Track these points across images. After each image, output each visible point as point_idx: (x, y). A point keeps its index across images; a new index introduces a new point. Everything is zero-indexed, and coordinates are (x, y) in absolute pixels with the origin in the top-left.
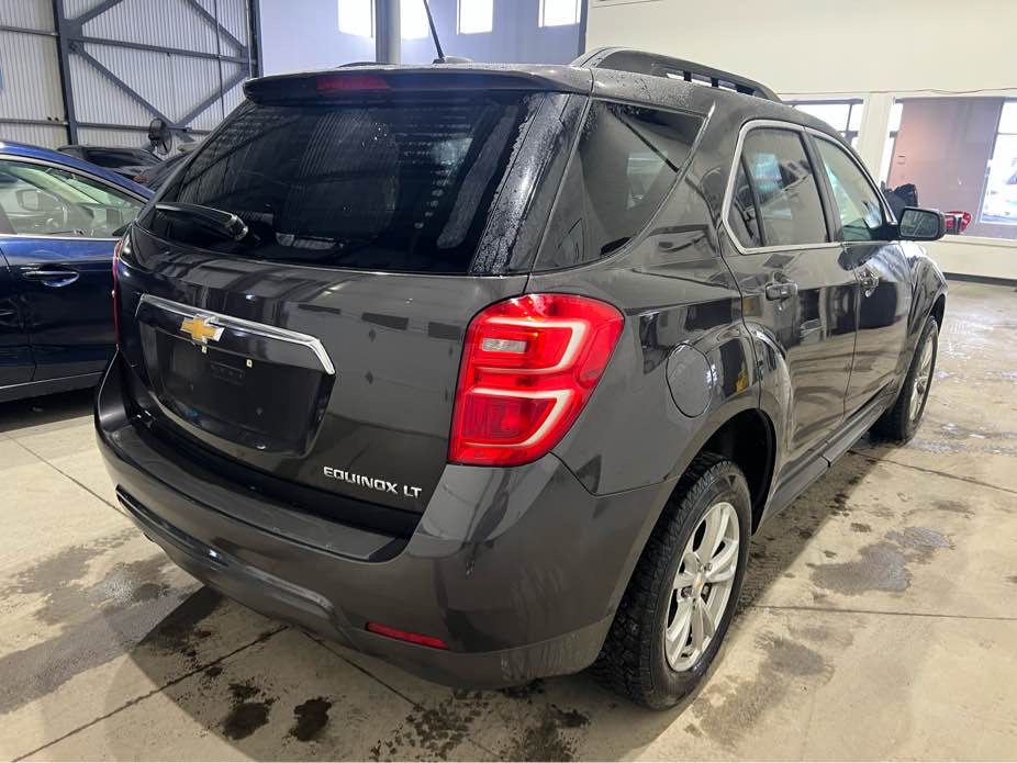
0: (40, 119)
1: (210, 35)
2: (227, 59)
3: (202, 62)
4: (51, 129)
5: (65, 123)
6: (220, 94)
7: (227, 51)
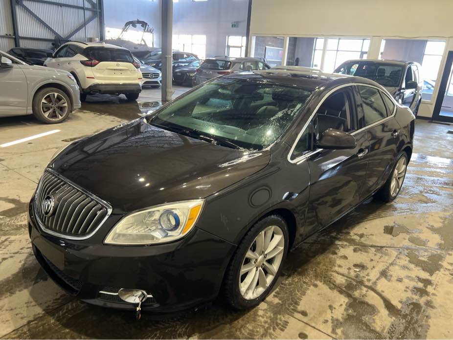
0: (2, 34)
2: (88, 9)
3: (76, 10)
4: (7, 39)
5: (14, 37)
6: (84, 25)
7: (87, 5)
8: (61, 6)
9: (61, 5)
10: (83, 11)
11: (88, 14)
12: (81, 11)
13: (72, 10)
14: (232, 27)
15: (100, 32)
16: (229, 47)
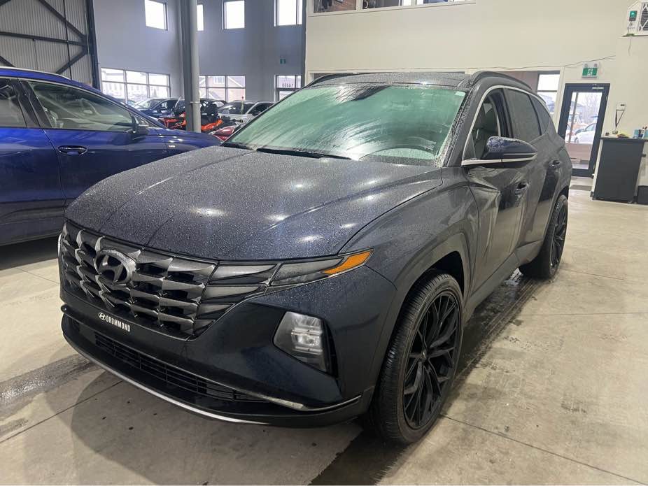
1: (61, 27)
2: (73, 43)
3: (56, 45)
6: (69, 65)
7: (72, 37)
8: (33, 40)
9: (34, 38)
10: (66, 46)
11: (74, 50)
12: (63, 47)
13: (49, 44)
14: (281, 62)
15: (93, 75)
16: (278, 90)
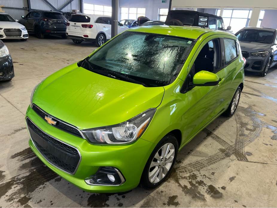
0: (21, 8)
4: (24, 11)
5: (28, 9)
6: (70, 2)
14: (162, 2)
15: (80, 6)
16: (160, 15)
